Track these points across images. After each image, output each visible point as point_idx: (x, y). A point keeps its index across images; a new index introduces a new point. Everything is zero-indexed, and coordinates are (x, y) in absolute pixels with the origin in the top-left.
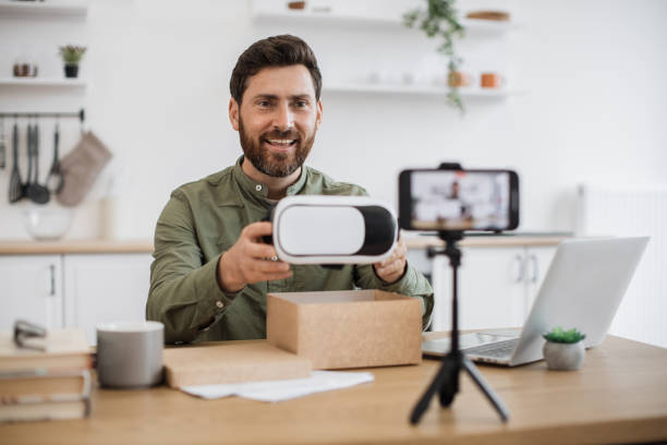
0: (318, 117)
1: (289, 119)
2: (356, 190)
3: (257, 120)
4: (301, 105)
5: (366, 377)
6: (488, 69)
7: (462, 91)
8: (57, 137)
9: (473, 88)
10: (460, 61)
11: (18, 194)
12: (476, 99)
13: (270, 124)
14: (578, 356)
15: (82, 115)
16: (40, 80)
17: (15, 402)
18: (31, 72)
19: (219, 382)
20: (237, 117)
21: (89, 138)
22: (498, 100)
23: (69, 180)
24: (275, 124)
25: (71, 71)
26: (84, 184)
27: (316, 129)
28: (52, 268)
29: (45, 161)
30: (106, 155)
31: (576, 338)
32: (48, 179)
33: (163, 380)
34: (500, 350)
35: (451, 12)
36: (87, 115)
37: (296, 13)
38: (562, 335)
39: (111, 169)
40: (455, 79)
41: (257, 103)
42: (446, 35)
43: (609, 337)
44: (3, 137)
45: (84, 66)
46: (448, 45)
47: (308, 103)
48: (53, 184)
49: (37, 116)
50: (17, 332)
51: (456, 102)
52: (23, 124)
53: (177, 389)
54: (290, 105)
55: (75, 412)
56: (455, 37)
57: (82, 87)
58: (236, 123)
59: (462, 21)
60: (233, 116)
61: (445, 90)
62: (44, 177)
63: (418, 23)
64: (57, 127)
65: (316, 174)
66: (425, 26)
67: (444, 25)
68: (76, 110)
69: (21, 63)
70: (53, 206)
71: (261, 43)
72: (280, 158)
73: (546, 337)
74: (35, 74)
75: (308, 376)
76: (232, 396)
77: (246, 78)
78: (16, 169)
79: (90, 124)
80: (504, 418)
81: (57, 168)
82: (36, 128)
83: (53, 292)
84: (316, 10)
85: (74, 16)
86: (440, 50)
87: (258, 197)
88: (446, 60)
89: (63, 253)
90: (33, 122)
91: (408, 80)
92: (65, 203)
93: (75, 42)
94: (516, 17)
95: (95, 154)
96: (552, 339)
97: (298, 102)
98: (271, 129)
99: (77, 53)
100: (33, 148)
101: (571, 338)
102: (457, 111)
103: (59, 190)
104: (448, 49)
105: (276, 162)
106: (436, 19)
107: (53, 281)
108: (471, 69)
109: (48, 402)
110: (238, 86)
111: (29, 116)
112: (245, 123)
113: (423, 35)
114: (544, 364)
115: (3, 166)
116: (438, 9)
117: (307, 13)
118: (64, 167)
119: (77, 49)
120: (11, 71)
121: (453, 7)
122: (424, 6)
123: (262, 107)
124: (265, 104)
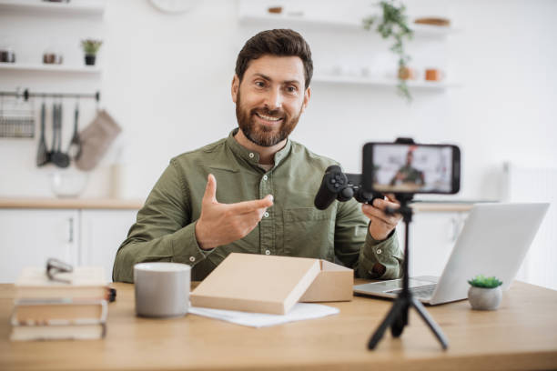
0: (305, 101)
1: (278, 100)
3: (252, 97)
4: (291, 90)
6: (431, 65)
7: (410, 83)
8: (77, 114)
9: (418, 81)
10: (409, 58)
11: (45, 160)
12: (420, 90)
13: (262, 101)
14: (496, 299)
15: (97, 96)
16: (65, 66)
17: (46, 324)
18: (57, 60)
20: (237, 91)
21: (103, 115)
22: (439, 91)
23: (86, 149)
24: (266, 103)
25: (90, 60)
26: (98, 152)
27: (301, 112)
28: (71, 220)
29: (67, 133)
30: (117, 129)
31: (495, 284)
32: (69, 149)
34: (425, 292)
35: (402, 18)
36: (102, 97)
37: (275, 16)
38: (483, 282)
39: (120, 141)
40: (404, 73)
42: (398, 37)
44: (33, 112)
45: (101, 56)
46: (399, 45)
47: (297, 89)
48: (73, 152)
49: (61, 96)
50: (49, 267)
51: (405, 92)
52: (50, 103)
54: (282, 89)
55: (94, 333)
56: (405, 39)
57: (97, 75)
58: (235, 96)
59: (411, 26)
60: (234, 90)
61: (395, 82)
62: (65, 146)
63: (375, 26)
64: (77, 106)
65: (299, 145)
66: (381, 29)
67: (396, 29)
68: (93, 92)
69: (50, 52)
70: (72, 170)
71: (266, 33)
72: (265, 129)
73: (470, 283)
74: (61, 62)
77: (248, 60)
78: (43, 139)
79: (105, 104)
80: (444, 347)
81: (76, 140)
82: (60, 107)
83: (71, 240)
84: (291, 14)
85: (93, 15)
86: (392, 49)
87: (251, 162)
88: (397, 58)
89: (80, 208)
90: (58, 101)
91: (365, 72)
92: (82, 168)
93: (94, 37)
94: (455, 24)
95: (107, 127)
96: (475, 285)
97: (289, 87)
98: (262, 106)
99: (95, 45)
100: (57, 123)
101: (490, 284)
102: (405, 100)
103: (78, 157)
104: (399, 49)
105: (261, 133)
106: (390, 23)
107: (71, 232)
108: (418, 65)
109: (72, 325)
111: (55, 96)
112: (242, 98)
113: (379, 36)
115: (32, 136)
116: (392, 15)
117: (283, 16)
118: (82, 138)
119: (95, 42)
120: (41, 59)
121: (404, 13)
122: (380, 12)
123: (257, 86)
124: (261, 85)
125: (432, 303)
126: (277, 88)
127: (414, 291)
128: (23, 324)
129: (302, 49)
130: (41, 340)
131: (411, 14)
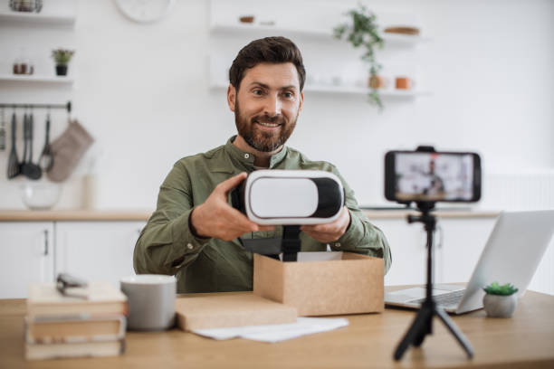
0: (300, 106)
1: (277, 107)
2: (326, 166)
3: (251, 105)
4: (287, 95)
5: (342, 322)
6: (401, 74)
7: (382, 91)
8: (48, 124)
9: (389, 89)
10: (380, 67)
11: (15, 171)
13: (261, 109)
14: (512, 306)
15: (69, 107)
16: (36, 77)
17: (63, 342)
18: (28, 70)
19: (223, 326)
20: (234, 100)
21: (75, 126)
22: (409, 99)
23: (57, 159)
24: (265, 110)
25: (61, 70)
26: (70, 163)
28: (46, 232)
30: (89, 139)
31: (511, 292)
32: (40, 160)
33: (177, 324)
34: (446, 301)
35: (373, 27)
36: (73, 107)
37: (246, 26)
38: (499, 289)
39: (92, 152)
40: (375, 82)
41: (252, 90)
42: (369, 46)
43: (528, 291)
44: (3, 124)
45: (73, 66)
46: (370, 54)
47: (293, 94)
48: (44, 163)
49: (32, 106)
51: (376, 100)
52: (20, 113)
53: (189, 332)
54: (279, 95)
55: (112, 350)
56: (375, 47)
57: (69, 84)
58: (234, 106)
59: (382, 35)
60: (230, 99)
61: (366, 90)
62: (37, 157)
63: (346, 35)
64: (48, 116)
65: (295, 152)
66: (351, 38)
67: (367, 38)
68: (64, 103)
69: (20, 63)
70: (44, 182)
72: (267, 135)
73: (486, 290)
74: (32, 73)
75: (295, 321)
76: (237, 338)
77: (244, 70)
78: (14, 150)
79: (75, 115)
80: (470, 355)
81: (48, 151)
82: (31, 117)
83: (46, 253)
84: (262, 23)
85: (65, 24)
86: (363, 58)
87: (246, 163)
88: (369, 66)
89: (55, 220)
90: (29, 112)
91: (336, 81)
92: (54, 179)
93: (66, 46)
94: (424, 33)
95: (80, 139)
96: (490, 292)
97: (285, 93)
98: (262, 114)
99: (66, 55)
100: (28, 134)
101: (507, 291)
102: (376, 108)
103: (50, 168)
104: (369, 58)
105: (264, 139)
106: (360, 33)
107: (47, 243)
108: (388, 74)
109: (90, 342)
110: (236, 74)
111: (26, 106)
112: (241, 107)
113: (350, 45)
114: (484, 312)
115: (3, 148)
116: (362, 24)
117: (255, 25)
118: (54, 149)
119: (67, 51)
120: (11, 69)
121: (374, 23)
122: (350, 22)
123: (255, 94)
124: (259, 93)
125: (457, 312)
126: (275, 95)
127: (437, 300)
128: (39, 342)
129: (296, 55)
130: (58, 358)
131: (381, 23)
